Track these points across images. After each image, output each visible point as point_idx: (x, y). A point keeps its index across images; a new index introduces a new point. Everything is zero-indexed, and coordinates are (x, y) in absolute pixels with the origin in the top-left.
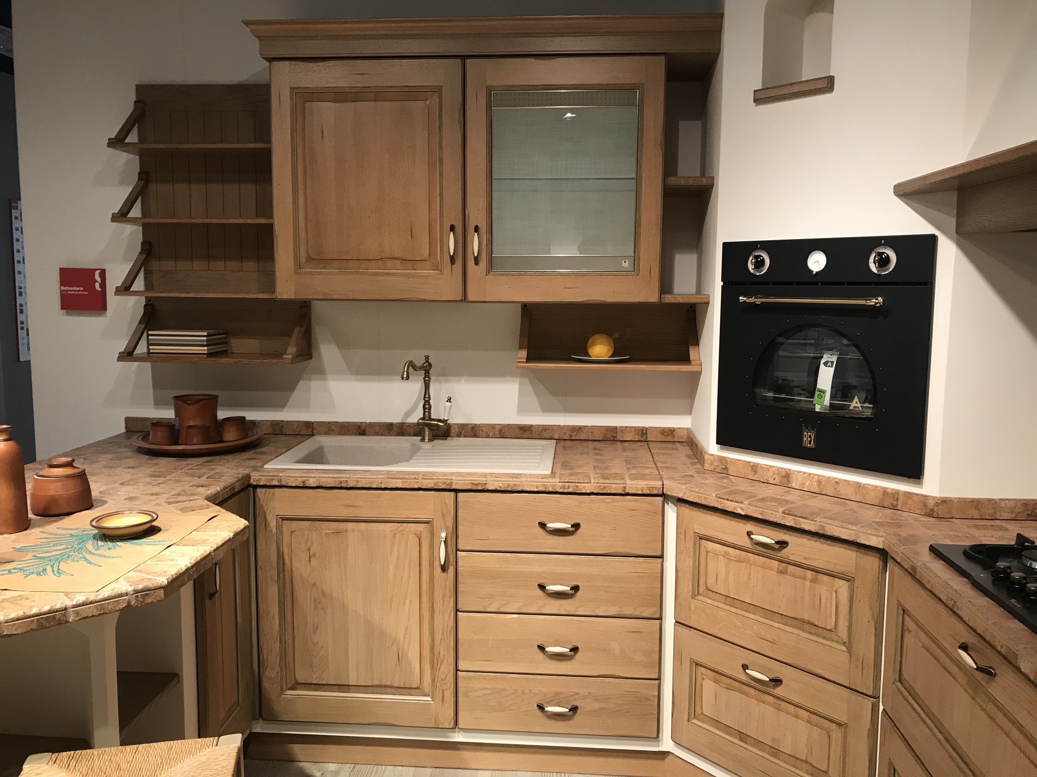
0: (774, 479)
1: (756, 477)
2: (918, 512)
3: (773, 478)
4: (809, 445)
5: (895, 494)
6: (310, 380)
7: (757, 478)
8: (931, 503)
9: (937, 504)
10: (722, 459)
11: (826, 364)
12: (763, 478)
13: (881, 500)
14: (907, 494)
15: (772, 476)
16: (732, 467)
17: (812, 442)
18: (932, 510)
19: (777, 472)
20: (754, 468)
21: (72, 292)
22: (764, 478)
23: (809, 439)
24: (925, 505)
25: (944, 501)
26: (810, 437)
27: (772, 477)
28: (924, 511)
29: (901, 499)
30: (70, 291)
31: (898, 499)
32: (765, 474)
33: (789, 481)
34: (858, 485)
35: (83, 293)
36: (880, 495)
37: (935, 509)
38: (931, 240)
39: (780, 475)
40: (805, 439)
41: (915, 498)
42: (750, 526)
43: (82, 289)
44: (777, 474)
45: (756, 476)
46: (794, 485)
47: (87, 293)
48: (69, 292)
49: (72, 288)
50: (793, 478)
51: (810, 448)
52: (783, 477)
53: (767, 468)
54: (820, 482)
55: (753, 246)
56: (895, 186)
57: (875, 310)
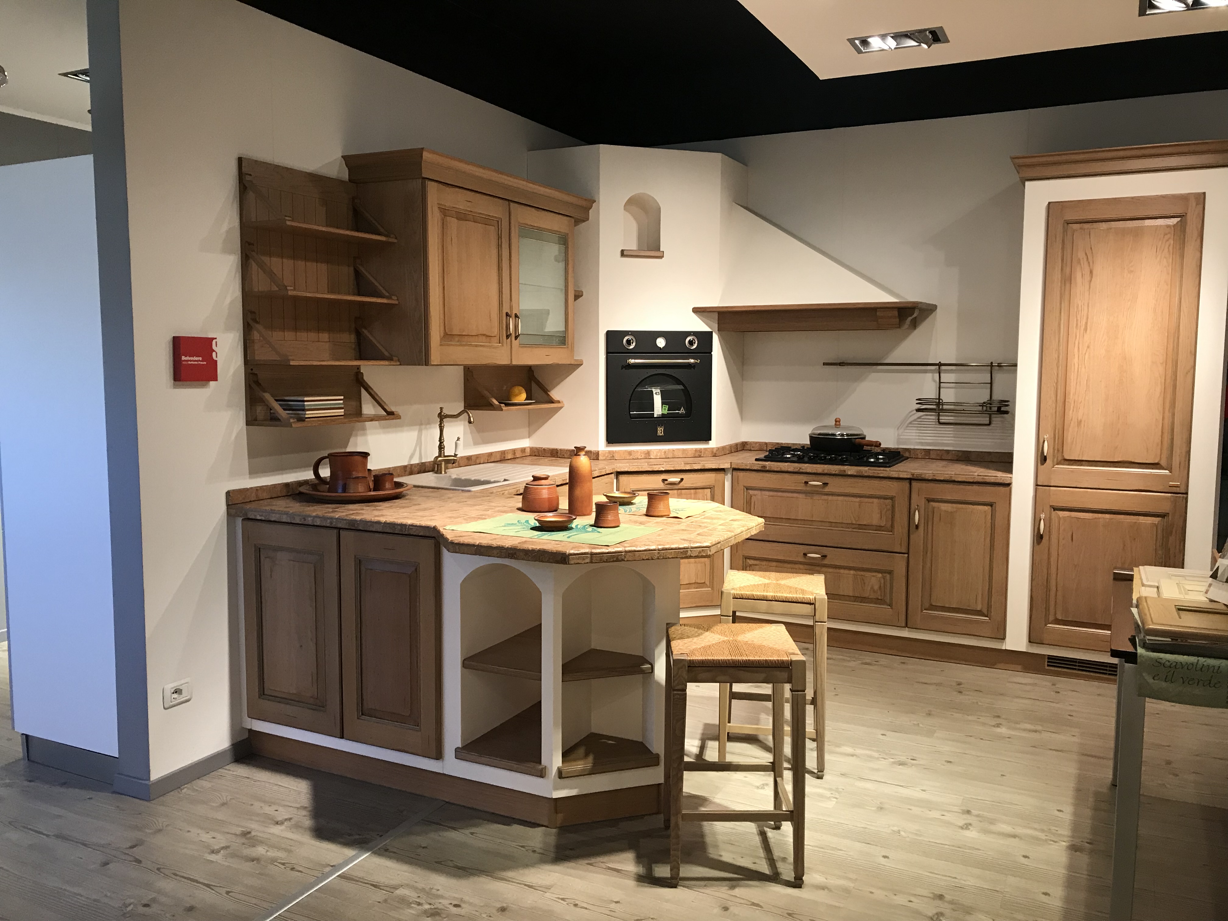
1: (631, 457)
4: (661, 434)
5: (700, 451)
6: (356, 435)
8: (715, 451)
9: (717, 451)
10: (610, 452)
11: (656, 393)
13: (695, 454)
14: (705, 449)
15: (640, 455)
16: (617, 454)
17: (663, 433)
18: (715, 454)
19: (642, 452)
20: (630, 453)
21: (192, 363)
22: (636, 457)
24: (712, 452)
25: (718, 449)
26: (661, 431)
28: (713, 455)
29: (703, 452)
30: (191, 361)
32: (636, 454)
33: (649, 455)
34: (684, 450)
35: (202, 363)
36: (694, 452)
37: (719, 452)
38: (710, 334)
39: (644, 454)
40: (658, 432)
41: (708, 450)
42: (664, 476)
43: (200, 359)
46: (652, 457)
47: (205, 363)
48: (189, 363)
49: (192, 358)
50: (652, 453)
51: (662, 436)
52: (646, 454)
53: (637, 451)
54: (665, 452)
55: (626, 333)
56: (693, 309)
57: (689, 366)
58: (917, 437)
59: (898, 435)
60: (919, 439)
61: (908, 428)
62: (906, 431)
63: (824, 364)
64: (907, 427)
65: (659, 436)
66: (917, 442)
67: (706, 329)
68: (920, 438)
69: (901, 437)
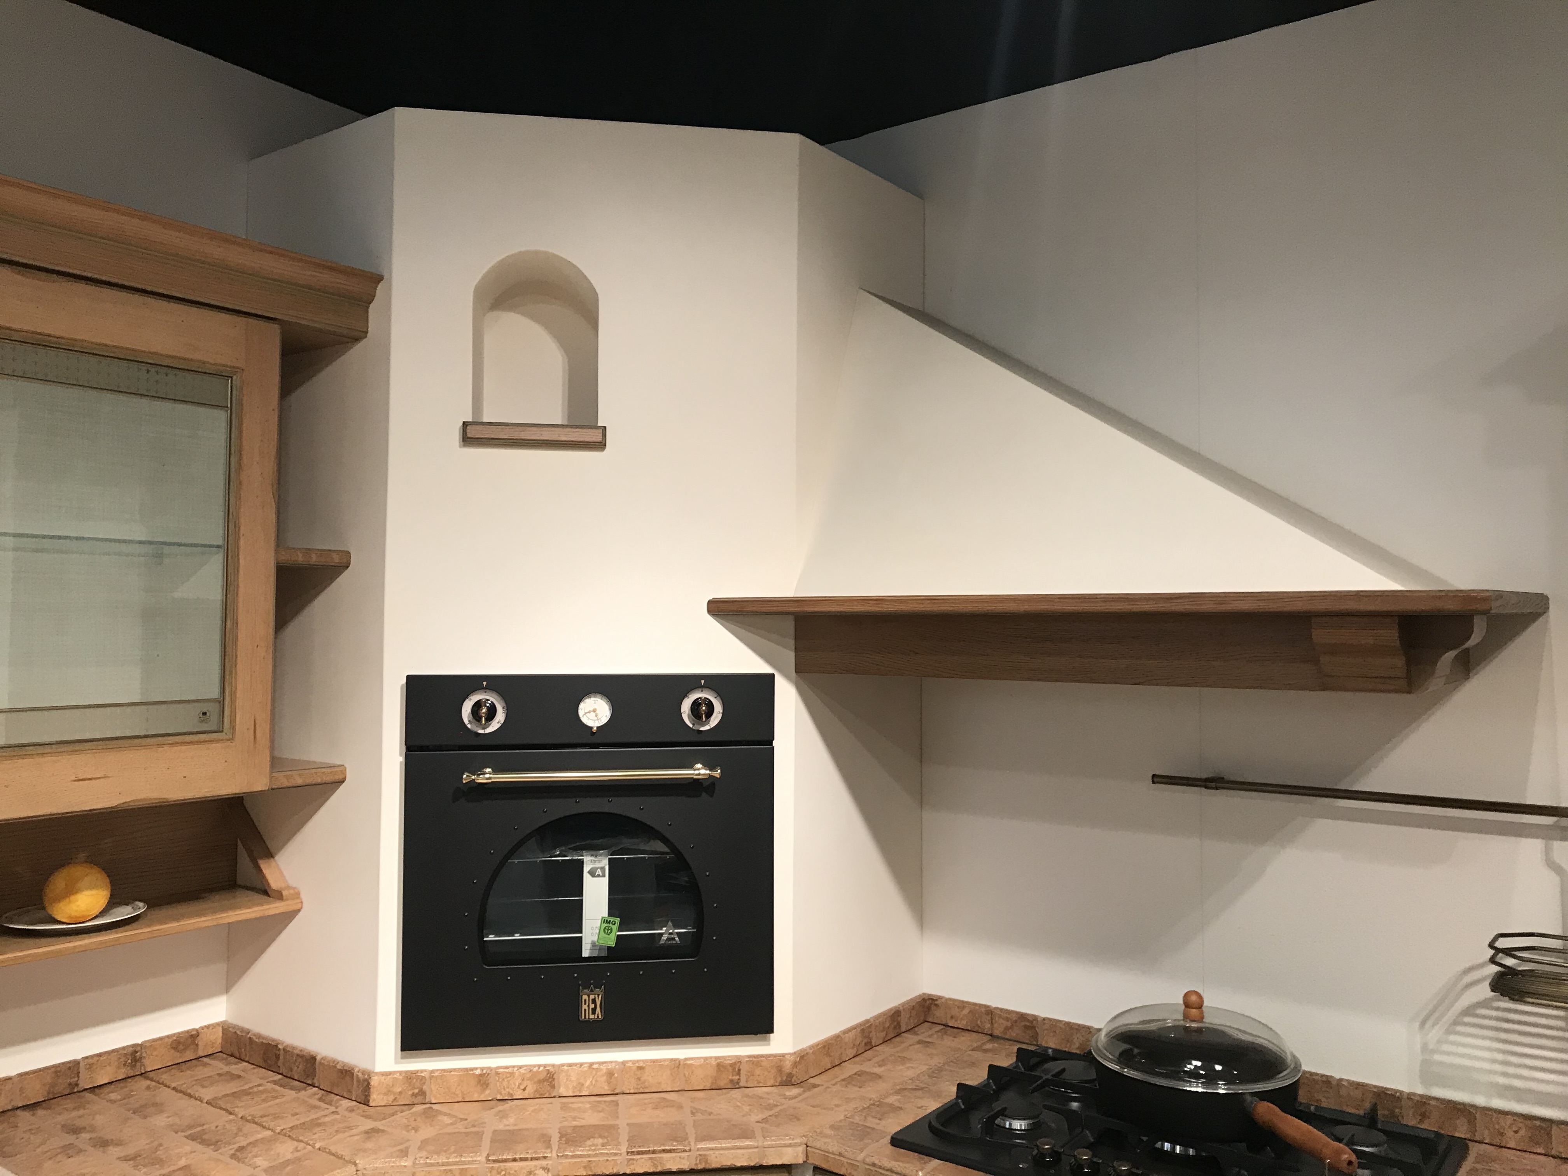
0: (524, 1090)
1: (487, 1094)
2: (771, 1082)
3: (522, 1087)
4: (592, 1016)
5: (735, 1066)
7: (489, 1095)
8: (788, 1065)
9: (795, 1064)
10: (410, 1077)
11: (592, 873)
12: (501, 1094)
13: (715, 1079)
14: (752, 1060)
15: (520, 1084)
16: (433, 1087)
17: (598, 1010)
18: (790, 1075)
19: (528, 1075)
20: (483, 1079)
22: (503, 1092)
23: (592, 1006)
24: (780, 1069)
25: (802, 1057)
26: (594, 1001)
27: (519, 1087)
28: (779, 1079)
29: (744, 1069)
31: (739, 1070)
32: (505, 1084)
33: (553, 1087)
34: (677, 1065)
36: (711, 1071)
37: (794, 1073)
38: (765, 683)
39: (536, 1080)
40: (585, 1007)
41: (762, 1063)
44: (529, 1079)
45: (487, 1092)
46: (563, 1091)
50: (561, 1079)
51: (595, 1021)
52: (541, 1081)
53: (509, 1073)
54: (610, 1074)
55: (472, 683)
56: (710, 602)
57: (695, 785)
58: (1498, 1068)
59: (1425, 1048)
60: (1505, 1074)
61: (1459, 1028)
62: (1452, 1038)
63: (1157, 779)
64: (1456, 1023)
65: (588, 1022)
66: (1496, 1085)
67: (756, 666)
68: (1511, 1070)
69: (1437, 1057)
